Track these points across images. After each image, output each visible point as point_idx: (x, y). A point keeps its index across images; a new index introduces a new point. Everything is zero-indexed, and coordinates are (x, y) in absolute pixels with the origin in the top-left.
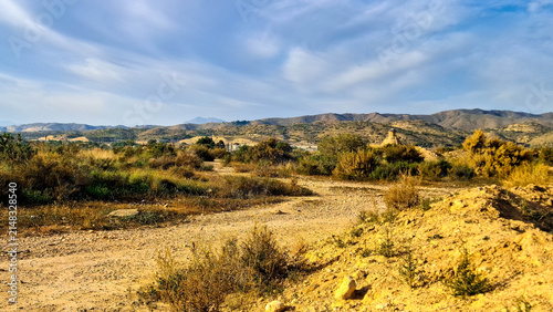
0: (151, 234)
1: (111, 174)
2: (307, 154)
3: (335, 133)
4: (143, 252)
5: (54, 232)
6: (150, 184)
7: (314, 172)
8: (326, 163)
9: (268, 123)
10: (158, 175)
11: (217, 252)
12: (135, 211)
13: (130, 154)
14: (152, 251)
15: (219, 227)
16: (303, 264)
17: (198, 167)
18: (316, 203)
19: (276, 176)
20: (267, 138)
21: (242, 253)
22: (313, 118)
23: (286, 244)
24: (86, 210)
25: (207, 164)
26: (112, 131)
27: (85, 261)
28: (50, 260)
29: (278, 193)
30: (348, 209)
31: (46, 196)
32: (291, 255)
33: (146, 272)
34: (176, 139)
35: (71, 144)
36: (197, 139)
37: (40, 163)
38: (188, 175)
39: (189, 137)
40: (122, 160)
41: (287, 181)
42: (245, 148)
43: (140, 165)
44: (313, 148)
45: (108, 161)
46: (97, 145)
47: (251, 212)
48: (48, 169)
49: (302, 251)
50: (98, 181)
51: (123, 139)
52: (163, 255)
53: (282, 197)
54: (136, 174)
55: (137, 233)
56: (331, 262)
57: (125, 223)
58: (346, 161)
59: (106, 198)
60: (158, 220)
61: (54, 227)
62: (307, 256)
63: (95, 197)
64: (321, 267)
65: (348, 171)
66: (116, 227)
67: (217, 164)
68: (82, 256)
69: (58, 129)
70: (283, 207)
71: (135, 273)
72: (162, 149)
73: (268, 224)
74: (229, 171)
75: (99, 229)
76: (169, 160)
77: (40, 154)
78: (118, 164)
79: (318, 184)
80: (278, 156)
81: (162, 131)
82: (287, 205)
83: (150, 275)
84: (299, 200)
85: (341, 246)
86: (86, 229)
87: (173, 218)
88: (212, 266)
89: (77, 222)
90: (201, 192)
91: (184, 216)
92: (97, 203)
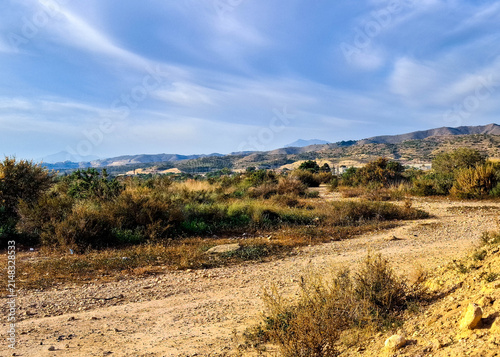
0: (255, 270)
1: (208, 207)
2: (421, 172)
3: (449, 149)
4: (247, 290)
5: (148, 274)
6: (250, 215)
7: (429, 192)
8: (442, 181)
9: (376, 141)
10: (260, 205)
11: (328, 285)
12: (236, 246)
13: (227, 184)
14: (256, 288)
15: (329, 258)
16: (423, 293)
17: (302, 194)
18: (434, 226)
19: (388, 199)
20: (376, 158)
21: (355, 285)
22: (426, 133)
23: (403, 272)
24: (183, 248)
25: (312, 190)
26: (206, 160)
27: (183, 303)
28: (146, 305)
29: (392, 217)
30: (469, 230)
31: (138, 234)
32: (409, 285)
33: (252, 312)
34: (276, 164)
35: (162, 176)
36: (299, 163)
37: (129, 199)
38: (292, 203)
39: (291, 162)
40: (219, 191)
41: (400, 204)
42: (352, 170)
43: (238, 196)
44: (427, 167)
45: (203, 193)
46: (190, 176)
47: (363, 239)
48: (138, 206)
49: (421, 279)
50: (195, 216)
51: (214, 167)
52: (268, 291)
53: (396, 222)
54: (235, 205)
55: (239, 270)
56: (454, 289)
57: (227, 260)
58: (464, 178)
59: (204, 234)
60: (262, 254)
61: (149, 268)
62: (427, 284)
63: (192, 233)
64: (443, 295)
65: (466, 189)
66: (216, 265)
67: (323, 189)
68: (181, 298)
69: (146, 161)
70: (398, 232)
71: (240, 314)
72: (262, 177)
73: (383, 252)
74: (337, 197)
75: (197, 268)
76: (270, 188)
77: (129, 190)
78: (214, 196)
79: (435, 205)
80: (390, 177)
81: (260, 157)
82: (402, 230)
83: (256, 314)
84: (415, 223)
85: (464, 271)
86: (183, 269)
87: (278, 251)
88: (323, 301)
89: (173, 262)
90: (307, 221)
91: (290, 248)
92: (193, 240)
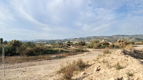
0: (59, 60)
1: (51, 49)
2: (88, 44)
3: (93, 40)
4: (57, 64)
5: (40, 61)
6: (58, 51)
7: (89, 47)
8: (92, 46)
9: (80, 38)
10: (60, 49)
11: (72, 63)
12: (56, 56)
13: (54, 45)
14: (59, 64)
15: (72, 58)
16: (88, 65)
17: (67, 47)
18: (90, 53)
19: (82, 48)
20: (81, 41)
21: (76, 63)
22: (89, 37)
23: (85, 61)
24: (46, 56)
25: (69, 46)
26: (51, 41)
27: (46, 66)
28: (39, 66)
29: (83, 51)
30: (96, 54)
31: (38, 54)
32: (86, 63)
33: (58, 68)
34: (63, 42)
35: (43, 43)
36: (67, 42)
37: (37, 47)
38: (66, 49)
39: (66, 41)
40: (53, 46)
41: (84, 49)
42: (76, 43)
43: (56, 47)
44: (89, 43)
45: (50, 46)
46: (48, 43)
47: (78, 55)
48: (38, 49)
49: (88, 62)
50: (48, 50)
51: (53, 42)
52: (61, 64)
53: (84, 52)
54: (56, 49)
55: (56, 60)
56: (93, 64)
57: (54, 58)
58: (95, 45)
59: (50, 54)
60: (60, 57)
61: (40, 60)
62: (89, 63)
63: (48, 54)
64: (91, 65)
65: (96, 47)
66: (52, 59)
67: (71, 46)
68: (45, 65)
69: (40, 41)
70: (84, 54)
71: (56, 68)
72: (61, 44)
73: (81, 57)
74: (74, 48)
75: (49, 60)
76: (62, 46)
77: (37, 46)
78: (52, 47)
79: (90, 49)
80: (83, 44)
81: (60, 40)
82: (85, 54)
83: (59, 68)
84: (87, 52)
85: (95, 61)
86: (46, 60)
87: (63, 57)
88: (71, 66)
89: (44, 59)
90: (68, 52)
91: (65, 56)
92: (48, 55)
